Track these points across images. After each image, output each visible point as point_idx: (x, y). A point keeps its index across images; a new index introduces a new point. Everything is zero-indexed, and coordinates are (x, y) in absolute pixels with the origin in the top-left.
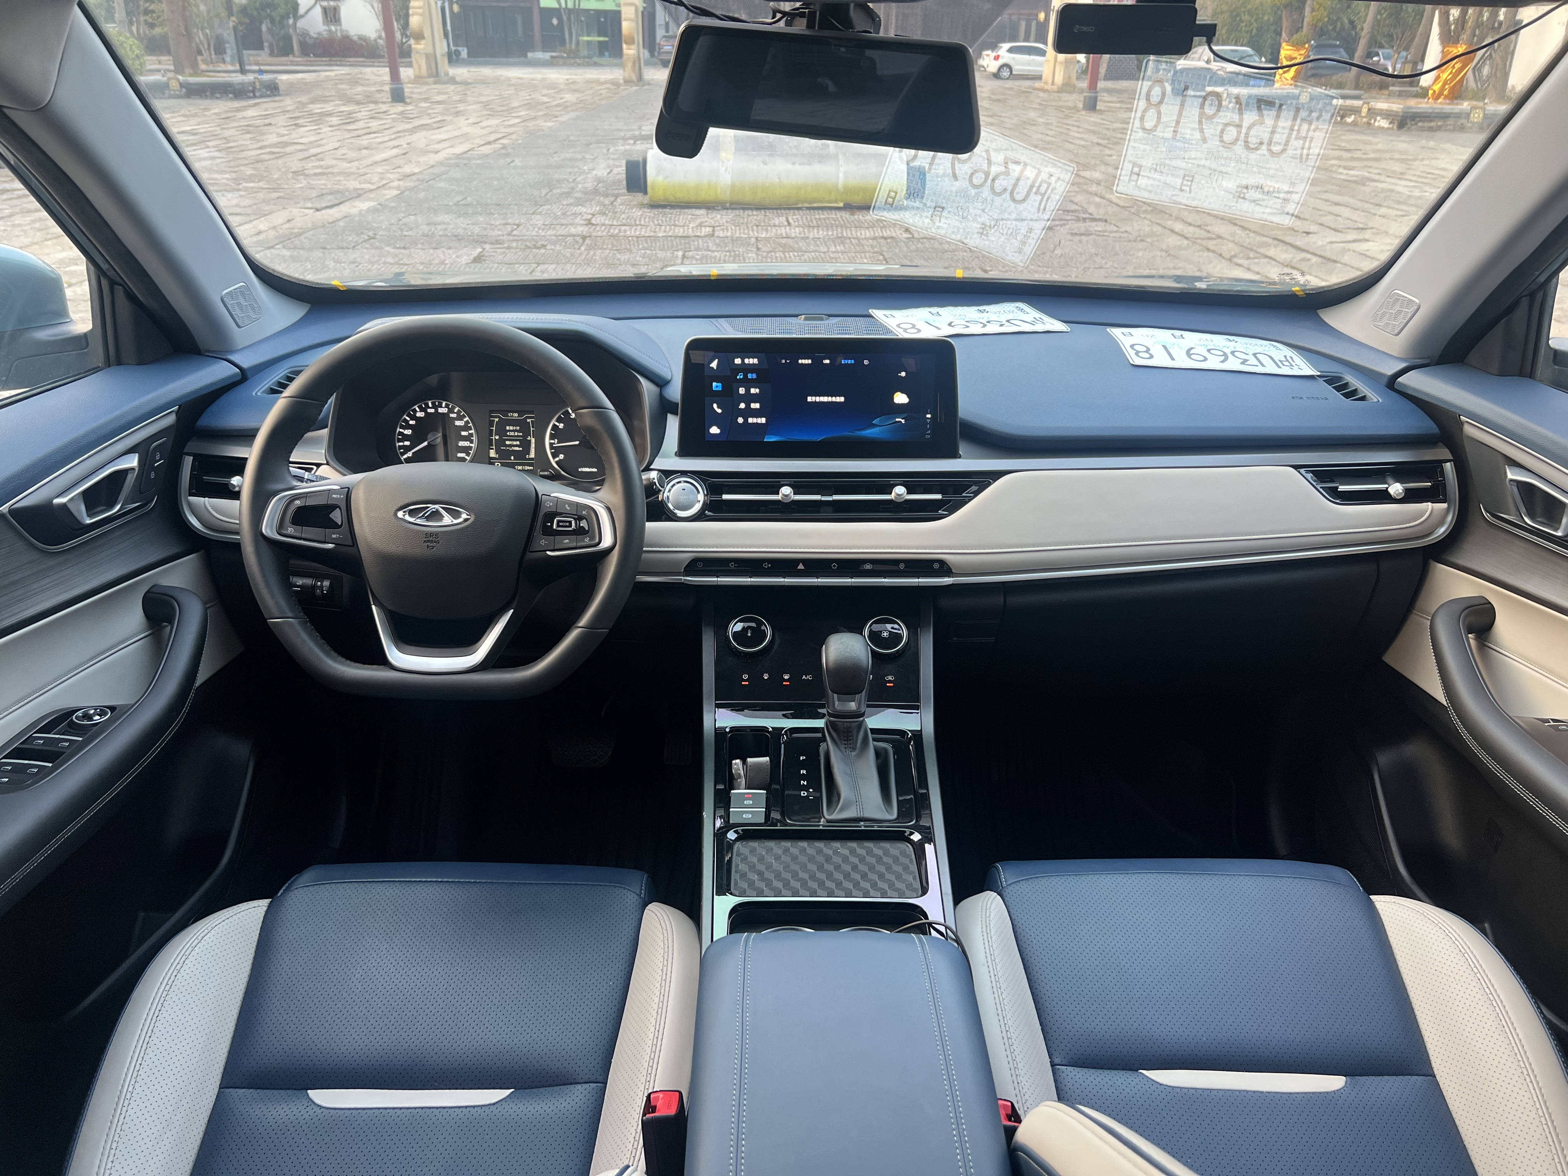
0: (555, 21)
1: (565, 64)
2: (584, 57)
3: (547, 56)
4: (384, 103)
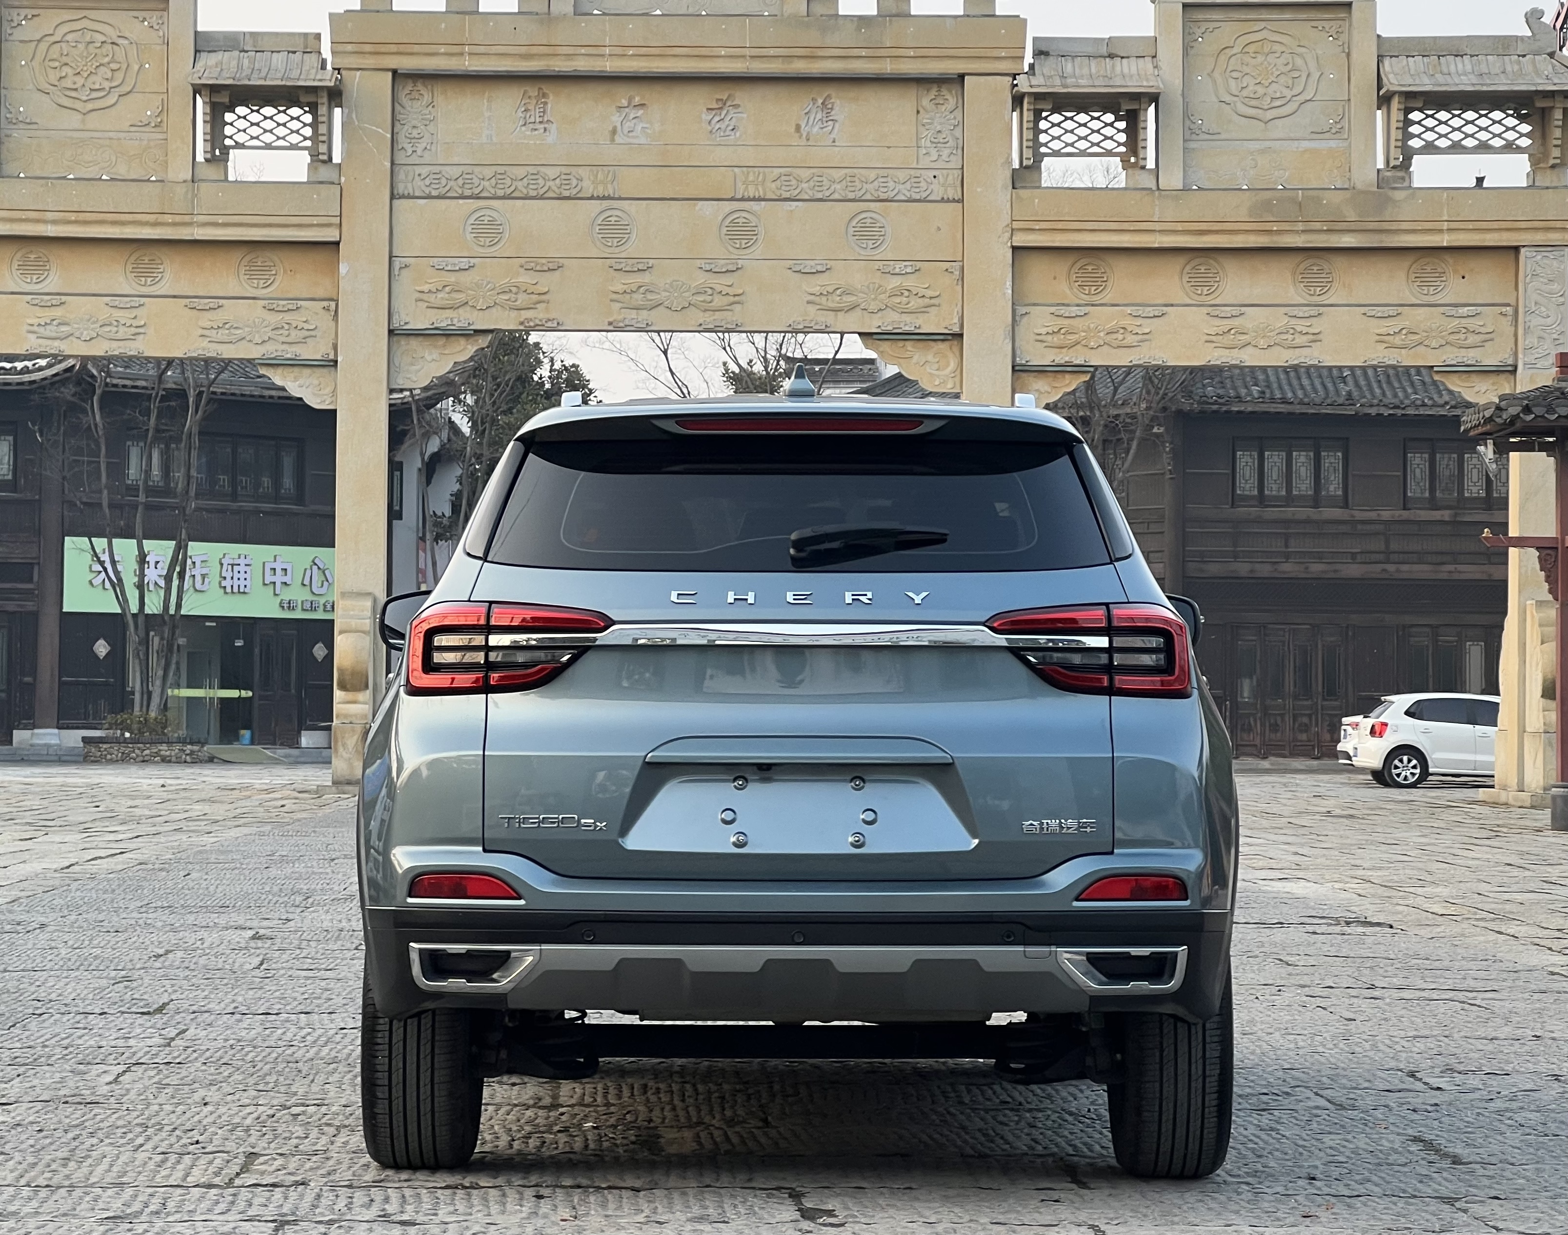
0: (101, 648)
1: (124, 760)
2: (183, 741)
3: (74, 738)
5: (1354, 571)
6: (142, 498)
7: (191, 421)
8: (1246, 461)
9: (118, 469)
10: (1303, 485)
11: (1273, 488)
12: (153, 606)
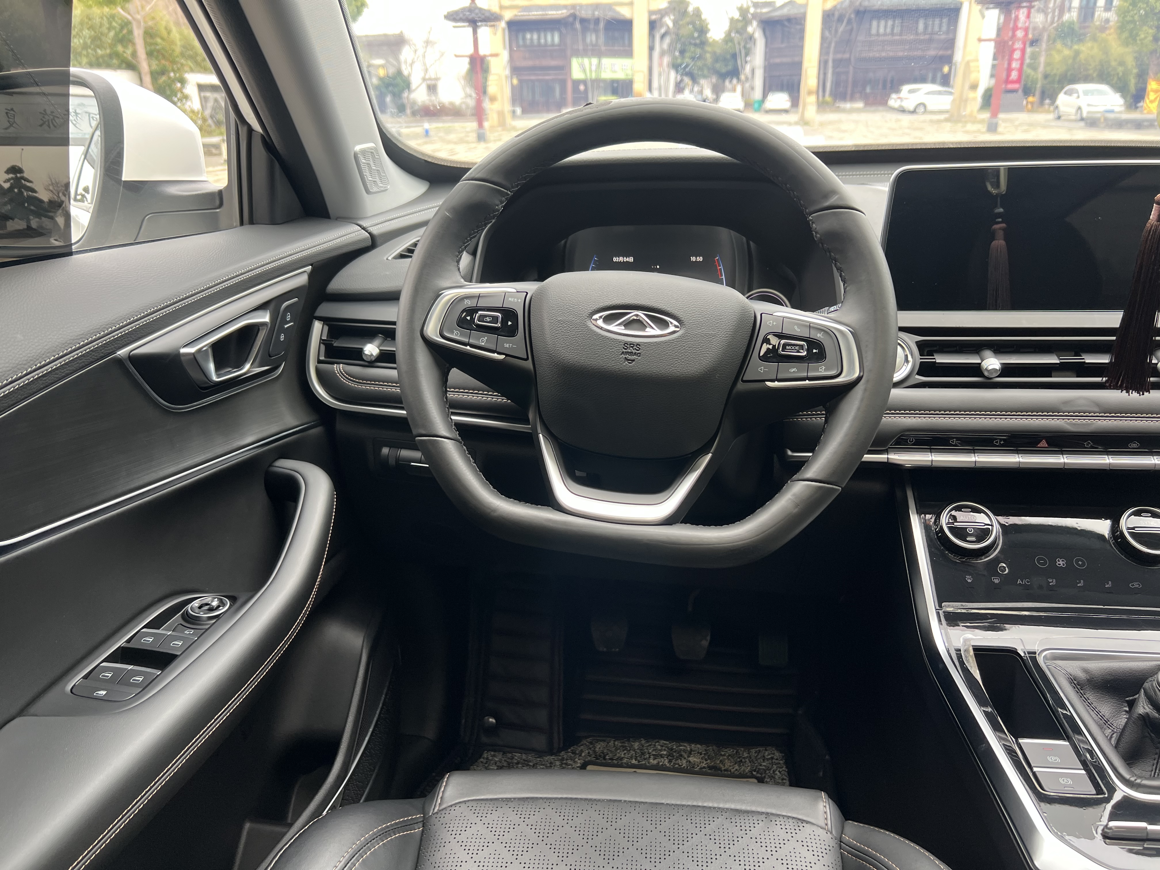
0: (582, 87)
4: (473, 142)
5: (901, 54)
6: (590, 48)
7: (602, 25)
8: (875, 23)
9: (584, 39)
10: (889, 30)
11: (882, 30)
12: (594, 76)
